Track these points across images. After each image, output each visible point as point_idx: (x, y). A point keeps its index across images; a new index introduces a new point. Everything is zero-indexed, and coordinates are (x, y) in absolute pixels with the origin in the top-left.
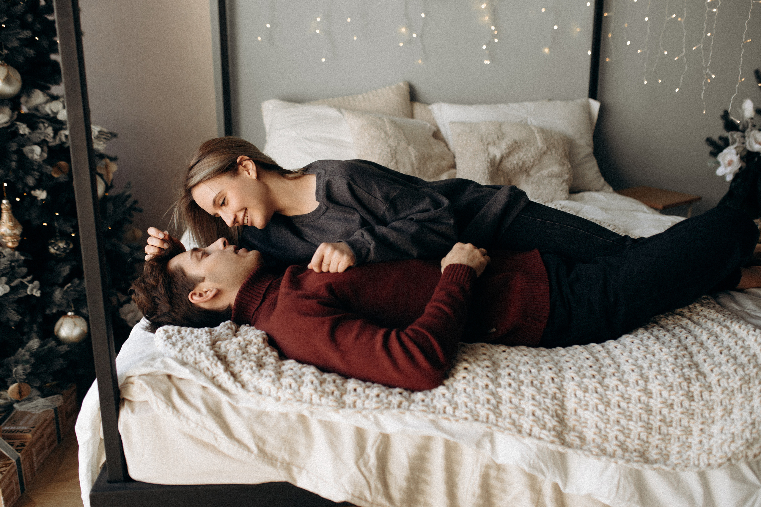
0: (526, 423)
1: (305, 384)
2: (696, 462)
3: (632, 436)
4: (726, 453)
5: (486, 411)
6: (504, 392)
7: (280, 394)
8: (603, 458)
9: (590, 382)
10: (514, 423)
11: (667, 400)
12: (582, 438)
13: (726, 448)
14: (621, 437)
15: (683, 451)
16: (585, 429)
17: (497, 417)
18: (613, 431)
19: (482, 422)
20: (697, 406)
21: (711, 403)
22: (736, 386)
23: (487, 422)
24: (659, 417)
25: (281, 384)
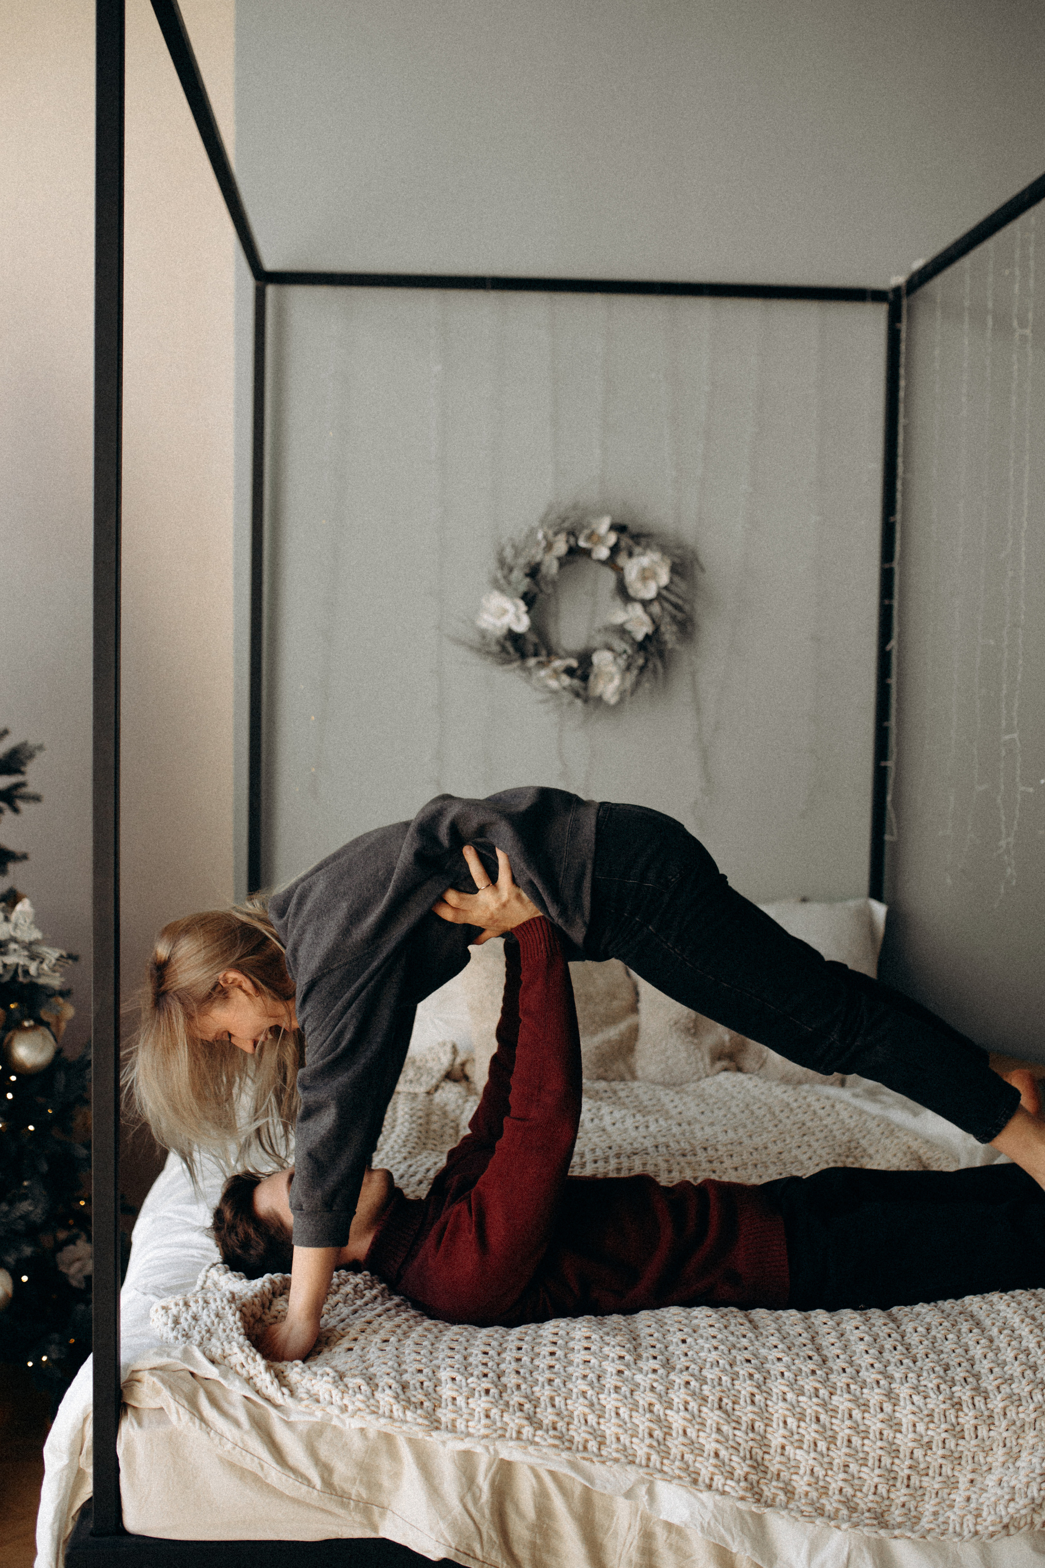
0: (705, 1468)
1: (380, 1389)
2: (958, 1529)
3: (865, 1489)
4: (1001, 1517)
5: (646, 1449)
6: (676, 1417)
7: (346, 1401)
8: (819, 1521)
9: (810, 1403)
10: (686, 1469)
11: (922, 1437)
12: (789, 1492)
13: (1001, 1509)
14: (848, 1491)
15: (941, 1512)
16: (794, 1477)
17: (663, 1458)
18: (836, 1481)
19: (640, 1465)
20: (968, 1446)
21: (988, 1443)
22: (1027, 1420)
23: (648, 1466)
24: (908, 1462)
25: (346, 1386)
